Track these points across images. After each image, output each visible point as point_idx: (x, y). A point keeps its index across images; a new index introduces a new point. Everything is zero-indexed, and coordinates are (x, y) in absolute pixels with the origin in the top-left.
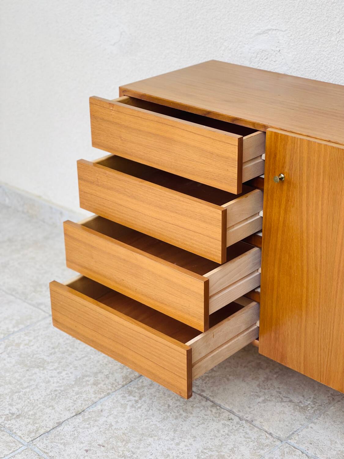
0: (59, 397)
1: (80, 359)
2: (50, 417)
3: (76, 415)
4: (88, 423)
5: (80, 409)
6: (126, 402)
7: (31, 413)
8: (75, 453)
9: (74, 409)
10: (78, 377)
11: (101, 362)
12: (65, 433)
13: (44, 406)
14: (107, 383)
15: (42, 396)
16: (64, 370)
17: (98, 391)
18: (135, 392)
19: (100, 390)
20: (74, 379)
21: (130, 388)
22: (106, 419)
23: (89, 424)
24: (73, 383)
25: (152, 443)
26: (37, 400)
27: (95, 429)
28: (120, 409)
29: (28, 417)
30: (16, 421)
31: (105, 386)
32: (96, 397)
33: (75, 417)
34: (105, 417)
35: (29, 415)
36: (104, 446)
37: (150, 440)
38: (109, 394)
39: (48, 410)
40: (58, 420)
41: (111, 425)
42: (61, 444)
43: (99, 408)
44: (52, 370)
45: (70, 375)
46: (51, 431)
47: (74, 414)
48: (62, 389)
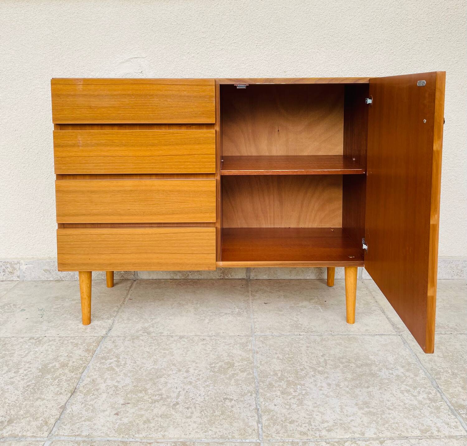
0: (38, 389)
1: (26, 356)
2: (47, 407)
3: (72, 394)
4: (91, 394)
5: (71, 388)
6: (108, 366)
7: (22, 412)
8: (108, 421)
9: (65, 391)
10: (40, 368)
11: (50, 350)
12: (78, 411)
13: (30, 401)
14: (74, 360)
15: (18, 395)
16: (19, 369)
17: (73, 369)
18: (108, 356)
19: (74, 368)
20: (38, 371)
21: (100, 356)
22: (105, 384)
23: (93, 394)
24: (41, 374)
25: (167, 381)
26: (17, 400)
27: (104, 396)
28: (108, 372)
29: (22, 417)
30: (13, 426)
31: (75, 363)
32: (77, 374)
33: (73, 396)
34: (102, 383)
35: (22, 415)
36: (128, 403)
37: (163, 380)
38: (85, 367)
39: (38, 403)
40: (58, 405)
41: (116, 387)
42: (85, 421)
43: (89, 380)
44: (5, 373)
45: (30, 369)
46: (61, 417)
47: (70, 394)
48: (33, 382)
